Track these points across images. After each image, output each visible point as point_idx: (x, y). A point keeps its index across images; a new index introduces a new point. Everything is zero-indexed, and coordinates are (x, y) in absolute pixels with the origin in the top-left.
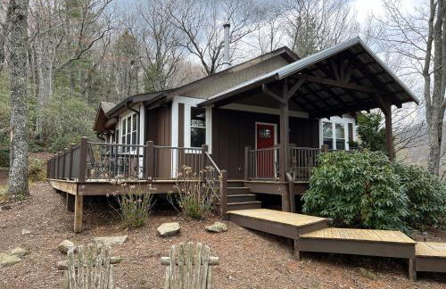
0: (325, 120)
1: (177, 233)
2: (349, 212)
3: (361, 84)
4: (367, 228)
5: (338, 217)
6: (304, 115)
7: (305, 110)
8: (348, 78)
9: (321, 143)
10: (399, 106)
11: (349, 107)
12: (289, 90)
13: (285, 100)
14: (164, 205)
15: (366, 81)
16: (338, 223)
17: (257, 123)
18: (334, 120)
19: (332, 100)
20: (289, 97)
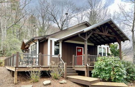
0: (99, 46)
1: (50, 84)
2: (107, 77)
3: (111, 34)
4: (113, 82)
5: (104, 78)
6: (93, 44)
7: (93, 43)
8: (107, 32)
9: (98, 54)
10: (124, 42)
11: (107, 42)
12: (87, 36)
13: (86, 39)
14: (45, 75)
15: (113, 33)
16: (104, 80)
17: (77, 47)
18: (103, 46)
19: (102, 39)
20: (87, 39)
